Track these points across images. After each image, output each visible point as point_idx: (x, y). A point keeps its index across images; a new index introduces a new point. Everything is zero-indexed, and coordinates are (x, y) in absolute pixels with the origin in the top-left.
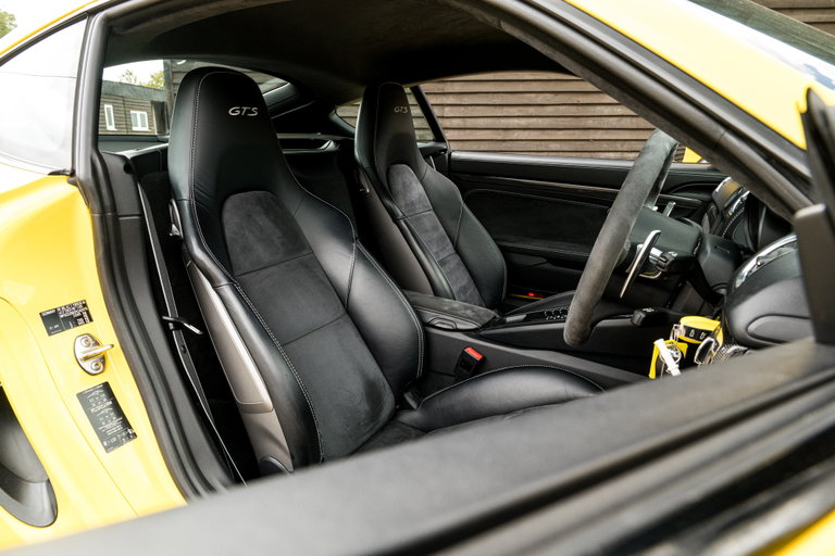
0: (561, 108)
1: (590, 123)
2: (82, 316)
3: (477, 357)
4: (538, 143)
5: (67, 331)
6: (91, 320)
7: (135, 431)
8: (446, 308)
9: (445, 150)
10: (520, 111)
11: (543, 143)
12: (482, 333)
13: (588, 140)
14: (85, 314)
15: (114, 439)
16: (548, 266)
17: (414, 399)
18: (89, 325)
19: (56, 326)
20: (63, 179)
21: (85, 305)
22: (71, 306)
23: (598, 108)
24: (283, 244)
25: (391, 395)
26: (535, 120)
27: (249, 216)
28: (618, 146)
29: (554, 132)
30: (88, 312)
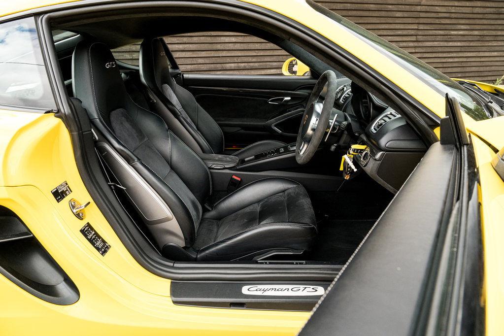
0: (202, 38)
1: (219, 47)
2: (67, 190)
3: (239, 179)
4: (191, 59)
5: (64, 199)
6: (71, 192)
7: (109, 244)
8: (217, 159)
9: (180, 74)
10: (178, 40)
11: (194, 59)
12: (237, 168)
13: (219, 57)
14: (68, 189)
15: (103, 250)
16: (243, 131)
17: (209, 206)
18: (71, 194)
19: (59, 197)
20: (52, 115)
21: (67, 184)
22: (61, 185)
23: (222, 38)
24: (137, 136)
25: (200, 206)
26: (188, 45)
27: (122, 123)
28: (235, 60)
29: (199, 52)
30: (68, 187)
